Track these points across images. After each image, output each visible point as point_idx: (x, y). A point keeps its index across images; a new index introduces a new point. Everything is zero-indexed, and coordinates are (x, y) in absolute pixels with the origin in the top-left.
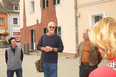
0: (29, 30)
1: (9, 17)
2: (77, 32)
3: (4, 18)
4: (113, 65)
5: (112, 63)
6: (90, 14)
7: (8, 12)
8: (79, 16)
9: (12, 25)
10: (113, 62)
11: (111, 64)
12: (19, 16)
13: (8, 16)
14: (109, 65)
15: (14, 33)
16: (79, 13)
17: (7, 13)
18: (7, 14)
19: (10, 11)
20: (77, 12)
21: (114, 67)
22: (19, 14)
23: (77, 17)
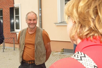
2: (40, 15)
4: (79, 56)
5: (78, 53)
10: (80, 52)
11: (76, 56)
14: (74, 56)
21: (79, 58)
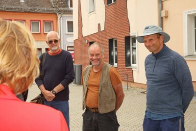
0: (87, 42)
1: (60, 20)
3: (52, 21)
6: (186, 13)
7: (59, 11)
8: (166, 17)
9: (66, 34)
12: (72, 17)
13: (59, 17)
15: (68, 47)
16: (167, 10)
17: (58, 14)
18: (56, 14)
19: (63, 9)
20: (162, 9)
22: (72, 14)
23: (162, 18)
